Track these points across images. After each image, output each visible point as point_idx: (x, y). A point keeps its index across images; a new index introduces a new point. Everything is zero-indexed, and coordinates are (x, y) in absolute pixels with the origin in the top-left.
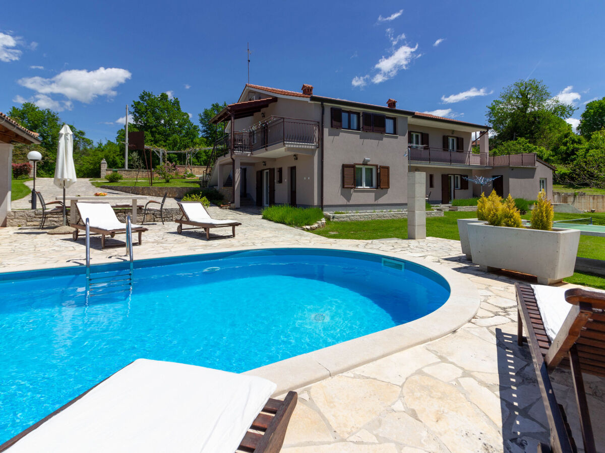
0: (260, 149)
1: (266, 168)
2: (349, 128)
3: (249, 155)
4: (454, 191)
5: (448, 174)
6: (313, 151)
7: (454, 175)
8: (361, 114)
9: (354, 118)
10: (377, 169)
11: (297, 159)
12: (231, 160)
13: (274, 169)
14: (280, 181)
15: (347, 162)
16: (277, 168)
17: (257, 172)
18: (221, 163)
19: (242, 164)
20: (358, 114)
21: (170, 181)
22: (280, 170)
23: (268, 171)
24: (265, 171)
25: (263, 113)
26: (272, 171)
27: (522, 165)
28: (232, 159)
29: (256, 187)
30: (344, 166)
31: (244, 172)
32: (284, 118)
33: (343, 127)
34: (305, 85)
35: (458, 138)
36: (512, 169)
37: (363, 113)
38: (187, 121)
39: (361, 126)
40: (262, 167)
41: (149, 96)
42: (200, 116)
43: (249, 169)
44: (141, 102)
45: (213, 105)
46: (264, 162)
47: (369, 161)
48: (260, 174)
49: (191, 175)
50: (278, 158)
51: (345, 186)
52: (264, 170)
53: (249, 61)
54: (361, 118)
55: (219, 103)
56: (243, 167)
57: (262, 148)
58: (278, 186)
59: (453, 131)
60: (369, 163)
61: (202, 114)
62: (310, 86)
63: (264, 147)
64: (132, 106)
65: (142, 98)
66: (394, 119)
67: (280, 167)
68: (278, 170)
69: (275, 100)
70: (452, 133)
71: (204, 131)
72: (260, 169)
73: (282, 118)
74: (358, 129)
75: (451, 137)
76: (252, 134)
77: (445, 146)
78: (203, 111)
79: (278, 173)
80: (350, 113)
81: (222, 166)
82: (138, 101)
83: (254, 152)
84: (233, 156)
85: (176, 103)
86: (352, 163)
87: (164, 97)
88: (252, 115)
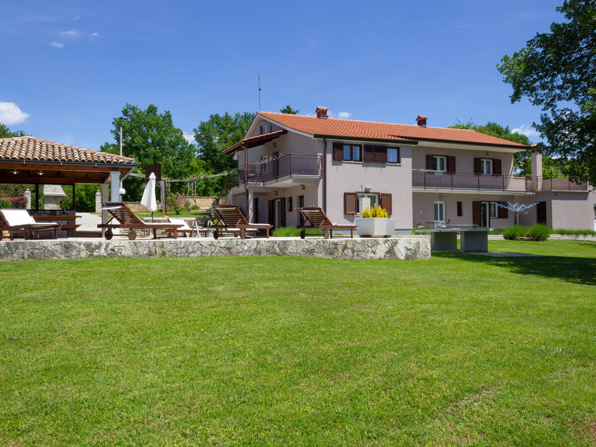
0: (271, 180)
1: (277, 198)
2: (351, 159)
3: (261, 185)
4: (489, 220)
5: (481, 201)
6: (317, 182)
7: (489, 202)
8: (363, 146)
9: (357, 150)
10: (379, 197)
11: (304, 189)
12: (245, 191)
13: (285, 198)
14: (291, 210)
15: (349, 191)
16: (288, 198)
17: (269, 202)
18: (234, 194)
19: (255, 194)
20: (360, 146)
21: (181, 212)
22: (291, 199)
23: (279, 200)
24: (277, 201)
25: (274, 144)
26: (283, 200)
27: (569, 189)
28: (246, 189)
29: (268, 216)
30: (345, 194)
31: (256, 201)
32: (290, 155)
33: (344, 159)
34: (319, 107)
35: (494, 160)
36: (556, 195)
37: (364, 145)
38: (180, 140)
39: (363, 157)
40: (274, 197)
41: (133, 109)
42: (195, 130)
43: (260, 198)
44: (124, 117)
45: (211, 116)
46: (276, 192)
47: (370, 189)
48: (272, 203)
49: (195, 208)
50: (288, 188)
51: (347, 213)
52: (276, 199)
53: (260, 90)
54: (363, 150)
55: (219, 114)
56: (256, 197)
57: (273, 179)
58: (288, 214)
59: (487, 153)
60: (370, 191)
61: (198, 129)
62: (325, 108)
63: (275, 178)
64: (113, 123)
65: (125, 112)
66: (398, 148)
67: (290, 196)
68: (289, 199)
69: (285, 132)
70: (487, 155)
71: (201, 151)
72: (272, 199)
73: (289, 155)
74: (361, 160)
75: (486, 158)
76: (263, 166)
77: (478, 170)
78: (199, 124)
79: (289, 202)
80: (352, 145)
81: (235, 196)
82: (120, 117)
83: (266, 183)
84: (247, 187)
85: (168, 116)
86: (354, 191)
87: (152, 110)
88: (264, 144)
